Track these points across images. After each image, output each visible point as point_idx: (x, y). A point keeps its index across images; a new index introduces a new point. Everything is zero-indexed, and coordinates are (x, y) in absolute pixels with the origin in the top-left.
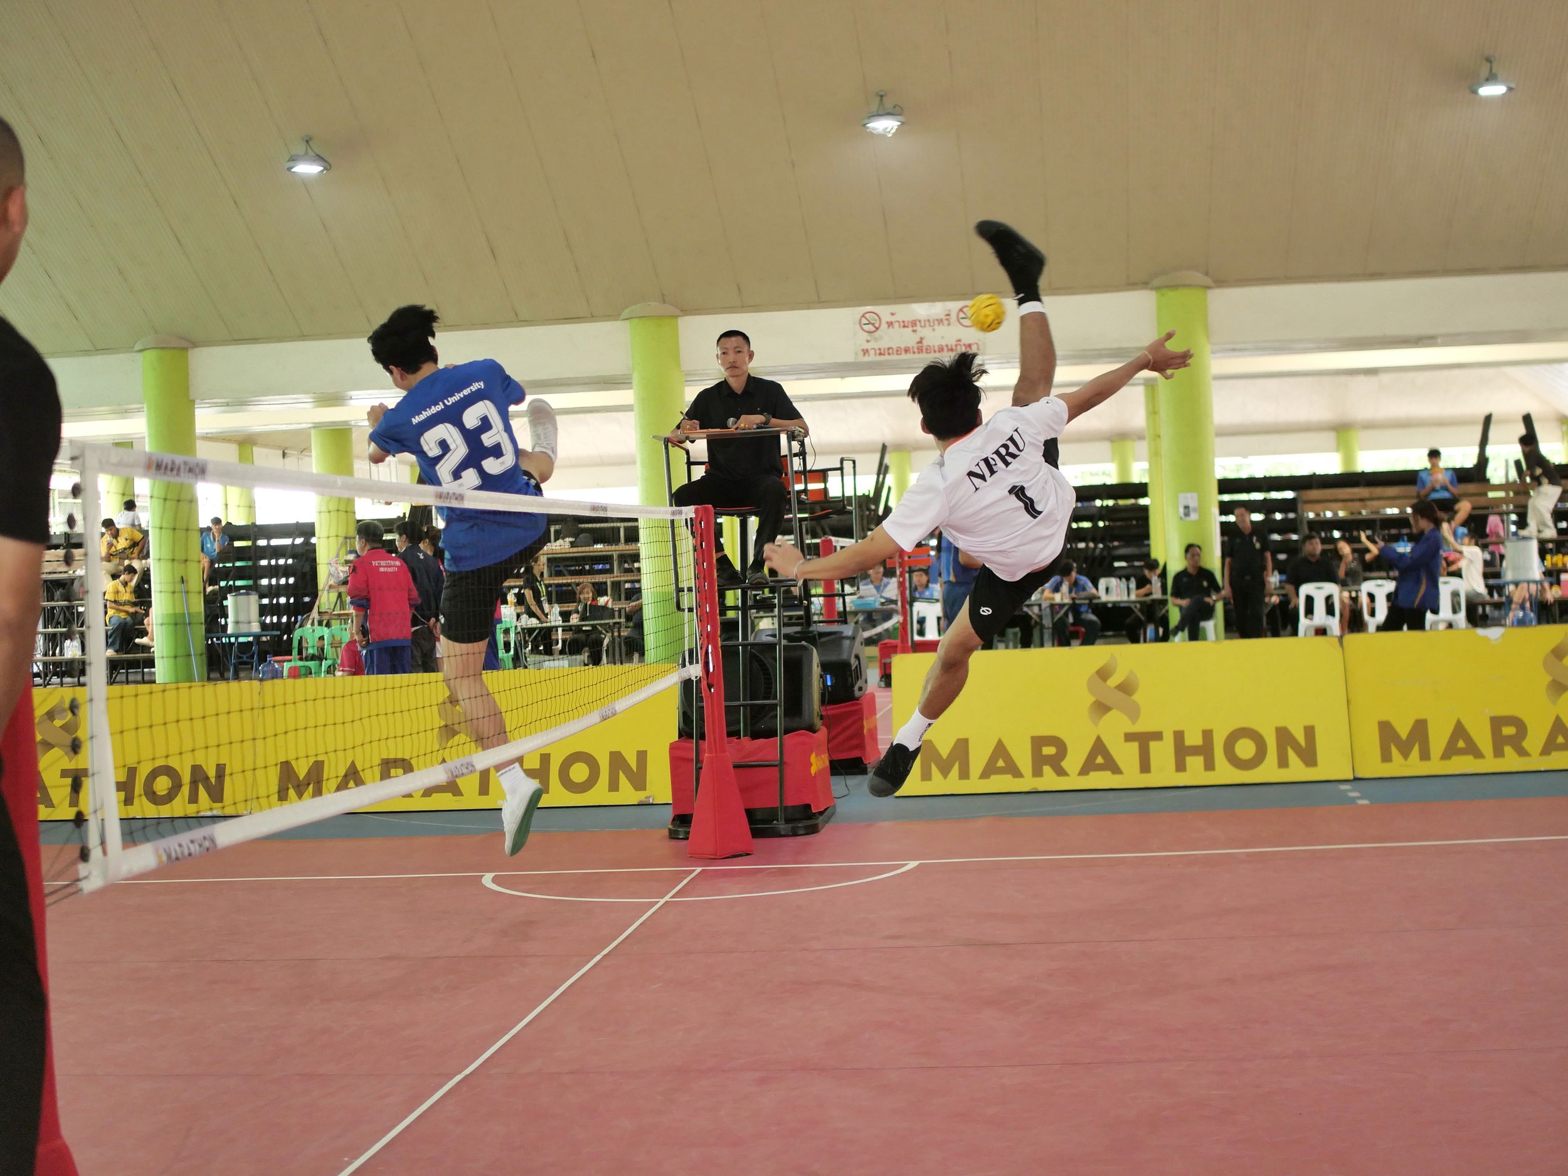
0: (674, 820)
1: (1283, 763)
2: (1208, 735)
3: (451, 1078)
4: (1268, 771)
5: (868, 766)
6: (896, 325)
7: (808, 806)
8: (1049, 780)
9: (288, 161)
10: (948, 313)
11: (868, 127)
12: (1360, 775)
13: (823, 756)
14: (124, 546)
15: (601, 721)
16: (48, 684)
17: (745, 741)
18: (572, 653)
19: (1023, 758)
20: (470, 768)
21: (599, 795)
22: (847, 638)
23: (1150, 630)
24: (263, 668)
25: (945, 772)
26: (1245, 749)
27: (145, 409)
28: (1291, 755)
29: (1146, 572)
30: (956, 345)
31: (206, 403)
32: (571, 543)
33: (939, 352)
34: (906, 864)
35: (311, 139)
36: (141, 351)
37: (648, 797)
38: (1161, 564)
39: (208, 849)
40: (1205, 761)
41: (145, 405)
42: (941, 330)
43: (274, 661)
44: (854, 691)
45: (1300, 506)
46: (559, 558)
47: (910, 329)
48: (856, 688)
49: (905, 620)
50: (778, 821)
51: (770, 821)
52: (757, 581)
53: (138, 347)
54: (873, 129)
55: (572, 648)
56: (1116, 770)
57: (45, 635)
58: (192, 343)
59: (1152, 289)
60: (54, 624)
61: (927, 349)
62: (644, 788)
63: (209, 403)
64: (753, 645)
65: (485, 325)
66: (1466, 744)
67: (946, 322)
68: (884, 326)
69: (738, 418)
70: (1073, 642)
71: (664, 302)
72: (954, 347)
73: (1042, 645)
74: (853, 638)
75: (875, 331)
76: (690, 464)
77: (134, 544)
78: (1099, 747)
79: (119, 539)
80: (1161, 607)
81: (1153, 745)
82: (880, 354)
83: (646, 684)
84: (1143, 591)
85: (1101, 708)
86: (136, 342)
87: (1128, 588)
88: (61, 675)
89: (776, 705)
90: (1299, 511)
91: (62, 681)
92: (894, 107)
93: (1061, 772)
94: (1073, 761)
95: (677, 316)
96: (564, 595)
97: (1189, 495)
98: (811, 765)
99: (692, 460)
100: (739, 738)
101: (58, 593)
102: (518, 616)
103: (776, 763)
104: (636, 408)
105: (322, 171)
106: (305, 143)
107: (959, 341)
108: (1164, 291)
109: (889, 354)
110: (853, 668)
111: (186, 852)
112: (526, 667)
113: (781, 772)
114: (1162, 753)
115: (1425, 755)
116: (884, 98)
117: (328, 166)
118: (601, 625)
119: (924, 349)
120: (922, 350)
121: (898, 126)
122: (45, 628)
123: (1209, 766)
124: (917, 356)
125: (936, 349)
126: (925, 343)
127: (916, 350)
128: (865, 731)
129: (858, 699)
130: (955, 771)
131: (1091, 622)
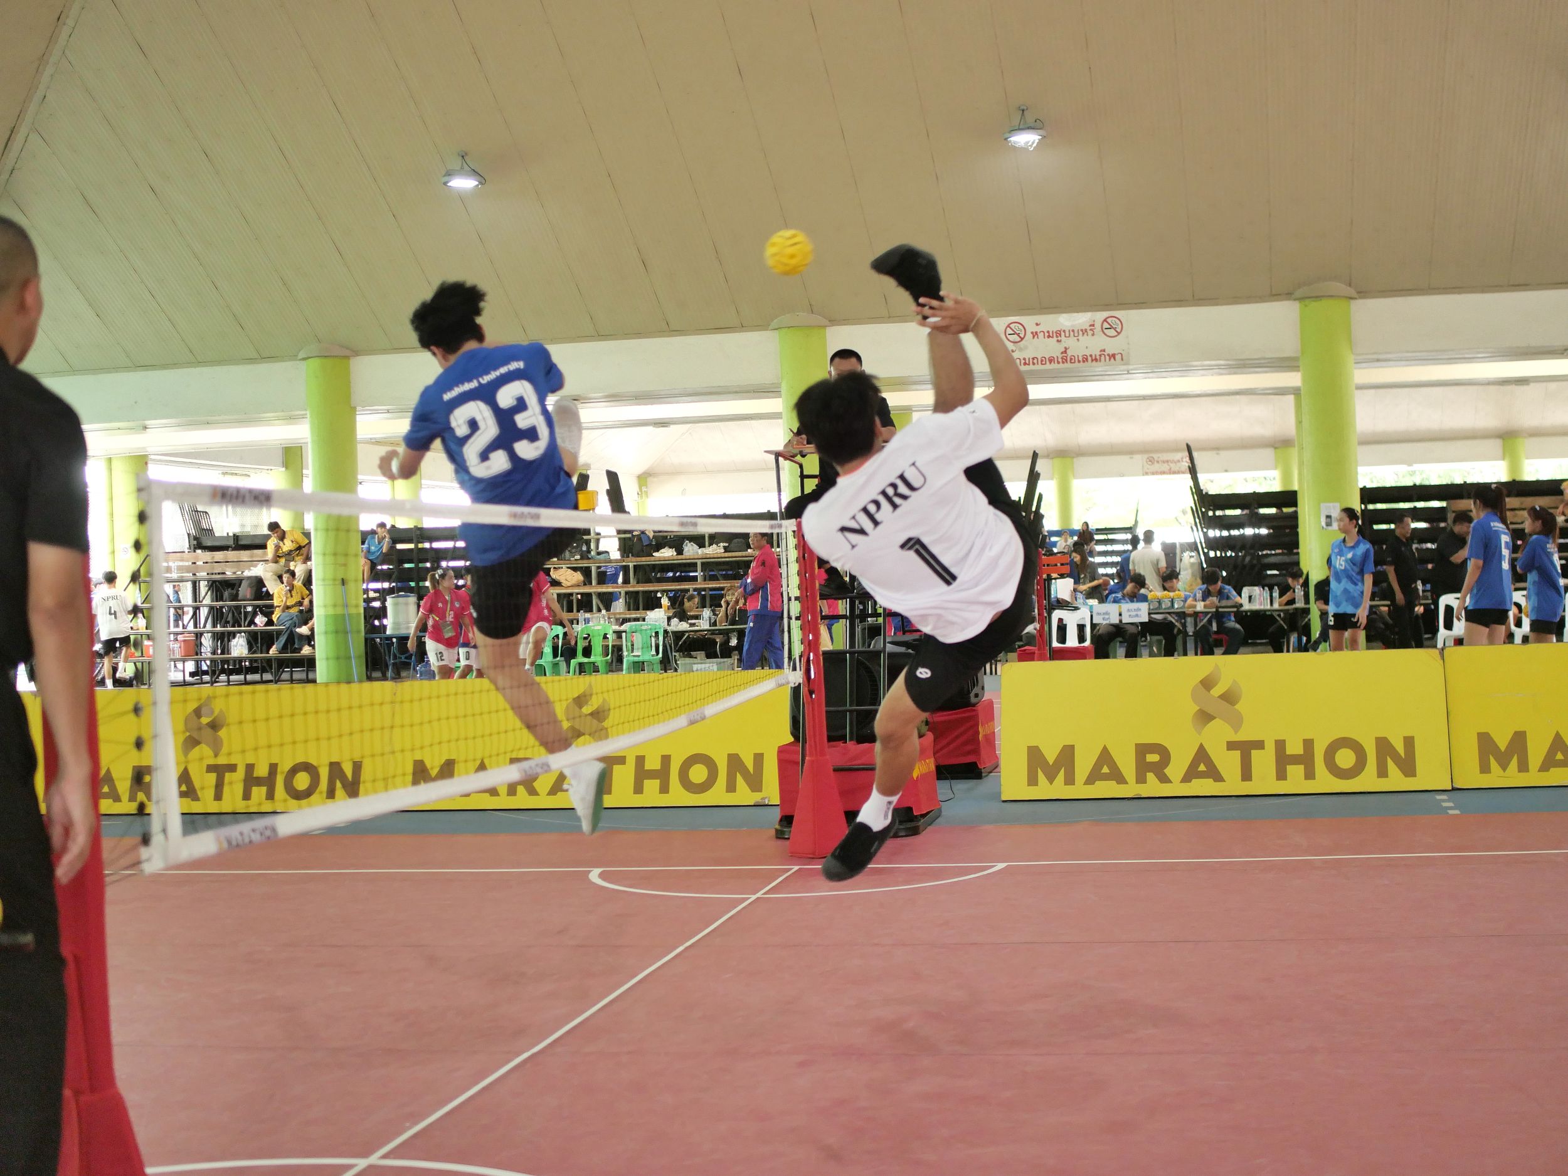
0: (781, 820)
1: (1382, 773)
2: (1308, 744)
4: (1368, 781)
5: (983, 771)
6: (1041, 335)
7: (910, 809)
8: (1153, 787)
9: (444, 176)
10: (1092, 323)
11: (1010, 141)
12: (1456, 786)
13: (929, 761)
14: (290, 549)
15: (688, 726)
16: (216, 681)
17: (851, 744)
19: (1127, 765)
20: (545, 768)
21: (717, 795)
23: (1293, 638)
24: (421, 668)
25: (1051, 778)
26: (1345, 758)
27: (308, 416)
28: (1391, 764)
29: (1290, 580)
30: (1100, 355)
31: (367, 410)
32: (725, 548)
33: (1084, 361)
34: (995, 866)
35: (466, 154)
36: (304, 359)
37: (764, 798)
38: (1305, 572)
39: (268, 838)
40: (1306, 770)
41: (308, 412)
42: (1085, 340)
44: (969, 698)
46: (713, 562)
47: (1055, 339)
48: (972, 695)
49: (1042, 627)
53: (301, 355)
54: (1015, 142)
56: (1218, 778)
57: (214, 633)
58: (354, 351)
59: (1296, 299)
60: (223, 623)
61: (1071, 359)
62: (760, 790)
63: (369, 410)
64: (859, 654)
65: (638, 334)
66: (1565, 757)
67: (1090, 333)
68: (1029, 336)
70: (1216, 650)
71: (813, 312)
72: (1098, 357)
73: (1185, 654)
75: (1019, 342)
77: (299, 548)
78: (1202, 755)
79: (285, 541)
80: (1305, 615)
81: (1255, 753)
82: (1029, 364)
83: (739, 690)
84: (1286, 598)
85: (1204, 717)
86: (300, 350)
87: (1271, 596)
88: (230, 672)
91: (228, 679)
92: (1036, 121)
93: (1164, 779)
94: (1176, 769)
95: (825, 327)
96: (713, 600)
97: (1331, 505)
99: (805, 473)
100: (846, 742)
101: (226, 594)
102: (669, 619)
104: (784, 416)
105: (478, 185)
106: (461, 158)
107: (1103, 351)
108: (1307, 301)
109: (1034, 363)
111: (247, 840)
112: (676, 670)
114: (1264, 762)
115: (1523, 767)
116: (1026, 113)
117: (483, 181)
119: (1068, 359)
120: (1066, 360)
121: (1040, 140)
122: (214, 627)
123: (1310, 775)
124: (1061, 365)
125: (1081, 359)
126: (1069, 353)
127: (1060, 360)
128: (981, 736)
129: (974, 705)
130: (1061, 777)
131: (1234, 630)
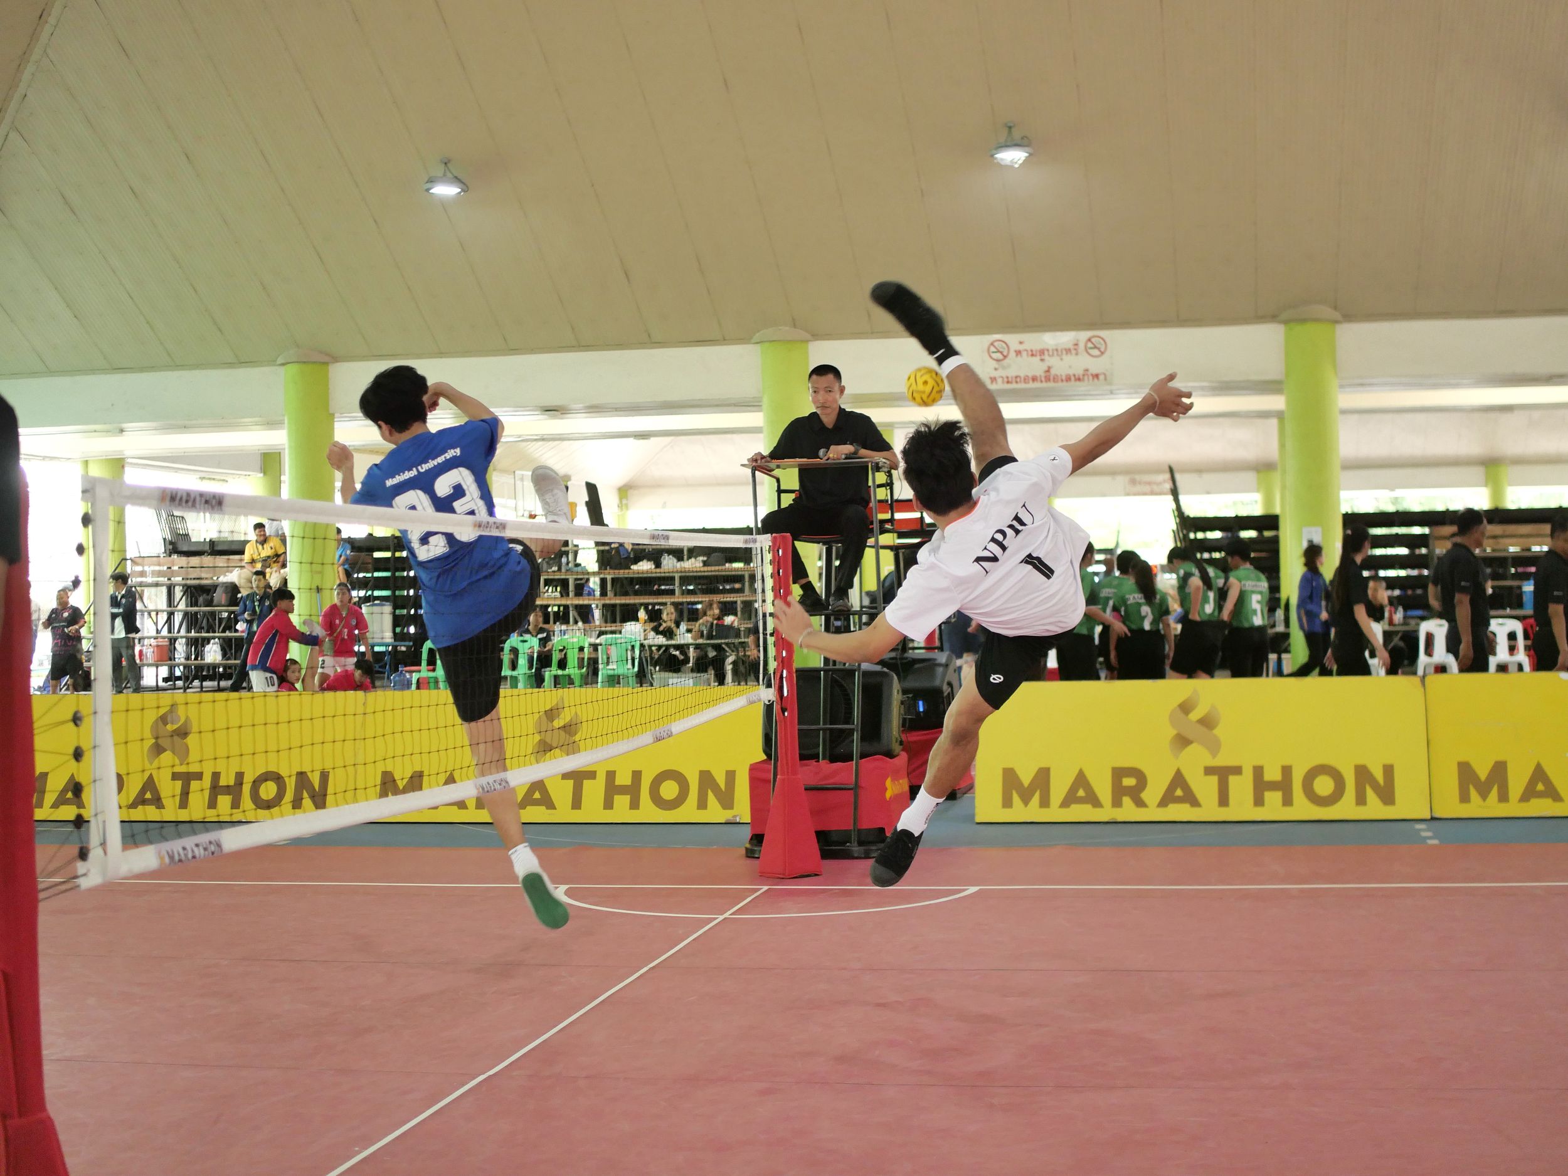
0: (751, 839)
1: (1361, 800)
2: (1287, 771)
3: (474, 1078)
4: (1346, 808)
6: (1024, 354)
8: (1128, 811)
9: (427, 182)
10: (1076, 342)
11: (996, 158)
12: (1437, 815)
13: (901, 781)
14: (268, 555)
15: (654, 742)
16: (188, 688)
17: (823, 763)
18: (699, 671)
19: (1103, 789)
21: (688, 812)
22: (940, 665)
24: (394, 678)
25: (1026, 801)
26: (1324, 785)
27: (287, 422)
28: (1370, 793)
30: (1084, 375)
31: (346, 417)
32: (704, 561)
33: (1067, 381)
34: (967, 889)
35: (449, 161)
36: (283, 364)
37: (735, 816)
39: (213, 853)
40: (1284, 795)
41: (287, 419)
42: (1069, 359)
43: (406, 671)
45: (1431, 542)
46: (691, 576)
47: (1038, 358)
50: (851, 843)
51: (843, 843)
52: (839, 608)
53: (280, 360)
54: (1002, 159)
55: (701, 667)
56: (1194, 802)
57: (188, 638)
58: (333, 357)
59: (1280, 322)
60: (197, 628)
61: (1054, 378)
62: (731, 808)
63: (349, 417)
64: (834, 671)
65: (619, 346)
66: (1546, 788)
67: (1073, 352)
68: (1012, 354)
69: (828, 449)
71: (795, 326)
72: (1081, 377)
74: (947, 666)
75: (1002, 360)
76: (780, 491)
78: (1178, 779)
81: (1233, 780)
82: (1008, 382)
83: (711, 706)
85: (1182, 741)
86: (279, 356)
88: (203, 679)
89: (853, 730)
90: (1431, 547)
91: (202, 685)
92: (1022, 138)
93: (1140, 803)
94: (1153, 793)
95: (807, 341)
97: (1313, 529)
98: (886, 789)
99: (782, 487)
100: (818, 761)
101: (201, 600)
102: (646, 632)
103: (851, 786)
104: (765, 430)
105: (460, 193)
106: (444, 165)
107: (1087, 370)
108: (1293, 325)
109: (1017, 382)
110: (945, 694)
111: (190, 855)
112: (652, 685)
113: (856, 796)
114: (1241, 787)
115: (1503, 797)
116: (1013, 130)
117: (465, 188)
118: (727, 644)
119: (1052, 378)
120: (1049, 379)
121: (1027, 157)
122: (188, 633)
123: (1288, 801)
124: (1044, 385)
125: (1064, 378)
126: (1053, 372)
127: (1043, 379)
130: (1036, 799)
